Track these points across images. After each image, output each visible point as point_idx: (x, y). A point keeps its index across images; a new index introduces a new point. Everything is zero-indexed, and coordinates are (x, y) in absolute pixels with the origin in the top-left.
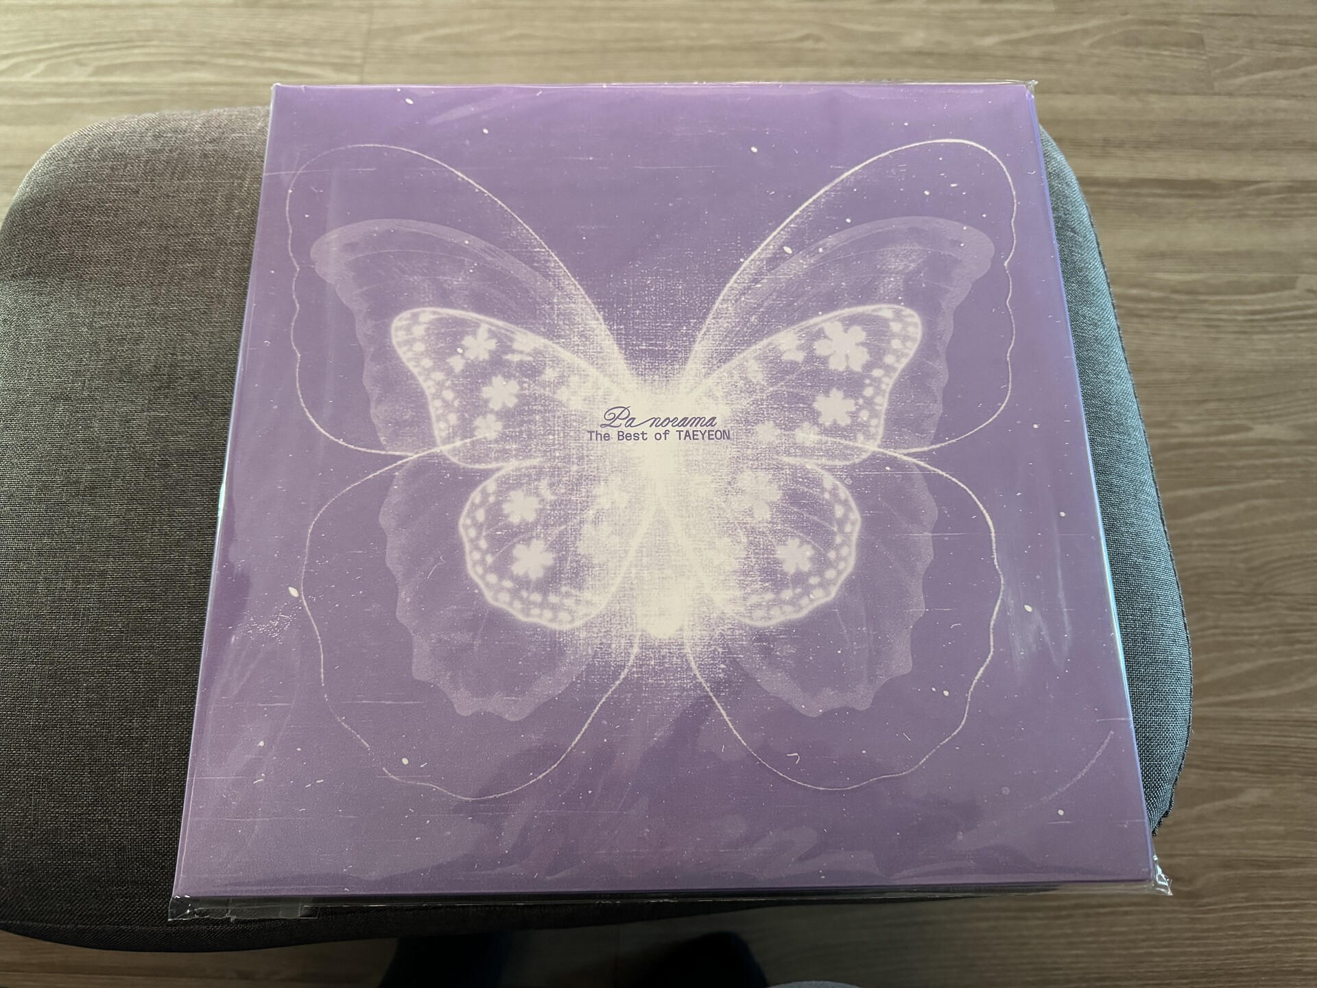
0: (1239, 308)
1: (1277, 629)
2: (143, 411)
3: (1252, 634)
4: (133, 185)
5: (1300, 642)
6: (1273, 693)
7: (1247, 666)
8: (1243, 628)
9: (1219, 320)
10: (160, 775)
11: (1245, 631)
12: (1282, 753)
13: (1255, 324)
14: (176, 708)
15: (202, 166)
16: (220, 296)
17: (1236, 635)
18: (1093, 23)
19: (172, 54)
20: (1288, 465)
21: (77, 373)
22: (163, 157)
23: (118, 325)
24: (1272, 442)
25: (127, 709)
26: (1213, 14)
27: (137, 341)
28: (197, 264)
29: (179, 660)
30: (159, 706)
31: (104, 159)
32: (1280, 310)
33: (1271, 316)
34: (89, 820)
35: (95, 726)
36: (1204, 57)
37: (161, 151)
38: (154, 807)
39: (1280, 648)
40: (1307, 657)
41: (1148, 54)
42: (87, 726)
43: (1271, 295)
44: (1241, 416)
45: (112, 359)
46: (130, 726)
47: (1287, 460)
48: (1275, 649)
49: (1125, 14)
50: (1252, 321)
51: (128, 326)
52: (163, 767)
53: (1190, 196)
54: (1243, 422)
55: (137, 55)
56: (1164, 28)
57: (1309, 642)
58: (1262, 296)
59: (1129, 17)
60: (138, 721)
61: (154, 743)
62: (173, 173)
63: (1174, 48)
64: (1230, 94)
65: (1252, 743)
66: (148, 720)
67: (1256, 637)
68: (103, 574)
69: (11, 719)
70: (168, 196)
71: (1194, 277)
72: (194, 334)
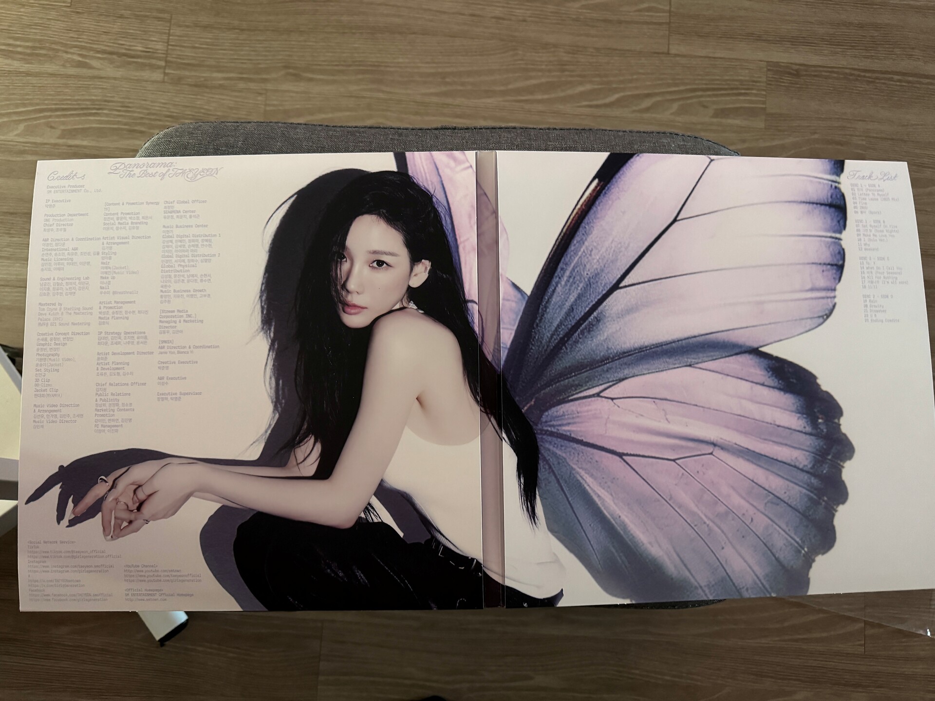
6: (824, 635)
12: (823, 671)
19: (119, 123)
26: (877, 138)
49: (815, 133)
55: (92, 122)
56: (839, 147)
59: (816, 136)
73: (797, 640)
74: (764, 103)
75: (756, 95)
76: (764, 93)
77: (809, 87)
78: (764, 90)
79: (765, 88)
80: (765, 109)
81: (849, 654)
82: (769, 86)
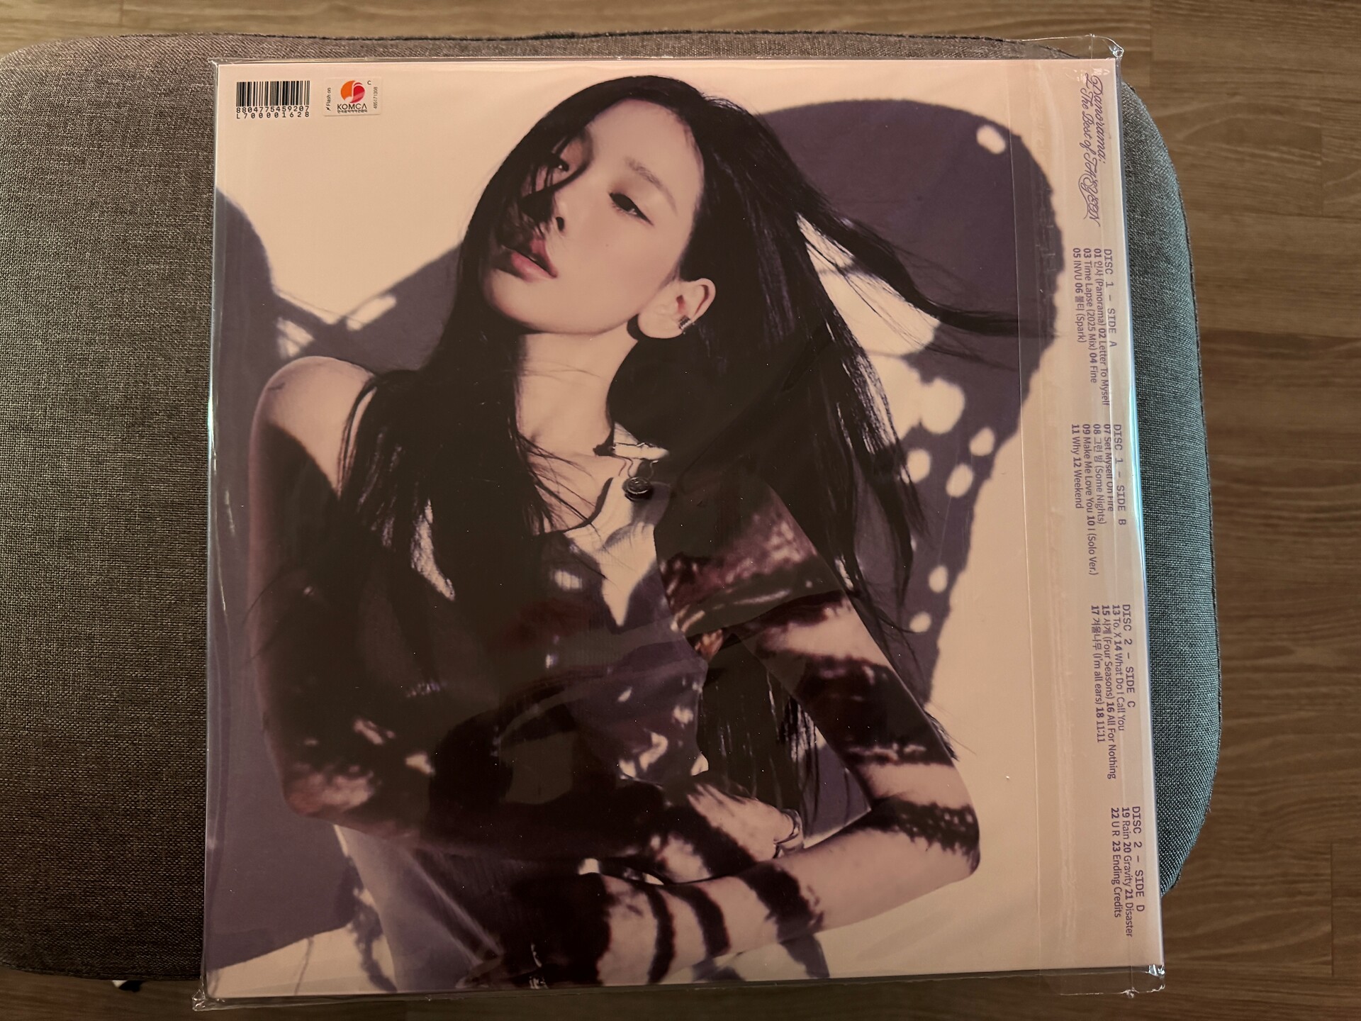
0: (1303, 503)
1: (1280, 879)
2: (116, 451)
3: (1253, 884)
4: (77, 151)
5: (1300, 893)
6: (1264, 947)
7: (1243, 919)
8: (1245, 877)
9: (1280, 518)
10: (171, 847)
11: (1248, 881)
12: (1262, 1008)
13: (1318, 524)
14: (183, 783)
15: (158, 129)
16: (193, 310)
17: (1237, 884)
18: (1194, 106)
20: (1326, 696)
21: (36, 399)
22: (110, 114)
23: (77, 340)
24: (1311, 668)
25: (130, 781)
26: (1339, 100)
27: (101, 363)
28: (163, 267)
29: (180, 733)
30: (164, 779)
31: (39, 110)
32: (1348, 508)
33: (1337, 514)
34: (103, 887)
35: (99, 797)
36: (1319, 163)
37: (108, 104)
38: (168, 877)
39: (1279, 900)
40: (1305, 909)
41: (1253, 155)
42: (91, 797)
43: (1342, 488)
44: (1285, 636)
45: (76, 384)
46: (135, 798)
47: (1324, 690)
48: (1274, 901)
49: (1235, 94)
50: (1315, 520)
51: (89, 343)
52: (173, 840)
53: (1272, 356)
54: (1285, 643)
56: (1278, 118)
57: (1310, 894)
58: (1331, 489)
59: (1237, 99)
60: (143, 793)
61: (162, 816)
62: (124, 137)
63: (1284, 149)
64: (1339, 217)
65: (1235, 998)
66: (154, 793)
67: (1257, 888)
68: (90, 638)
69: (8, 786)
70: (121, 169)
71: (1260, 462)
72: (168, 358)
73: (1217, 958)
74: (1148, 44)
75: (1134, 31)
76: (1148, 27)
77: (1225, 15)
78: (1148, 22)
79: (1149, 19)
80: (1150, 54)
81: (1306, 978)
82: (1155, 15)
